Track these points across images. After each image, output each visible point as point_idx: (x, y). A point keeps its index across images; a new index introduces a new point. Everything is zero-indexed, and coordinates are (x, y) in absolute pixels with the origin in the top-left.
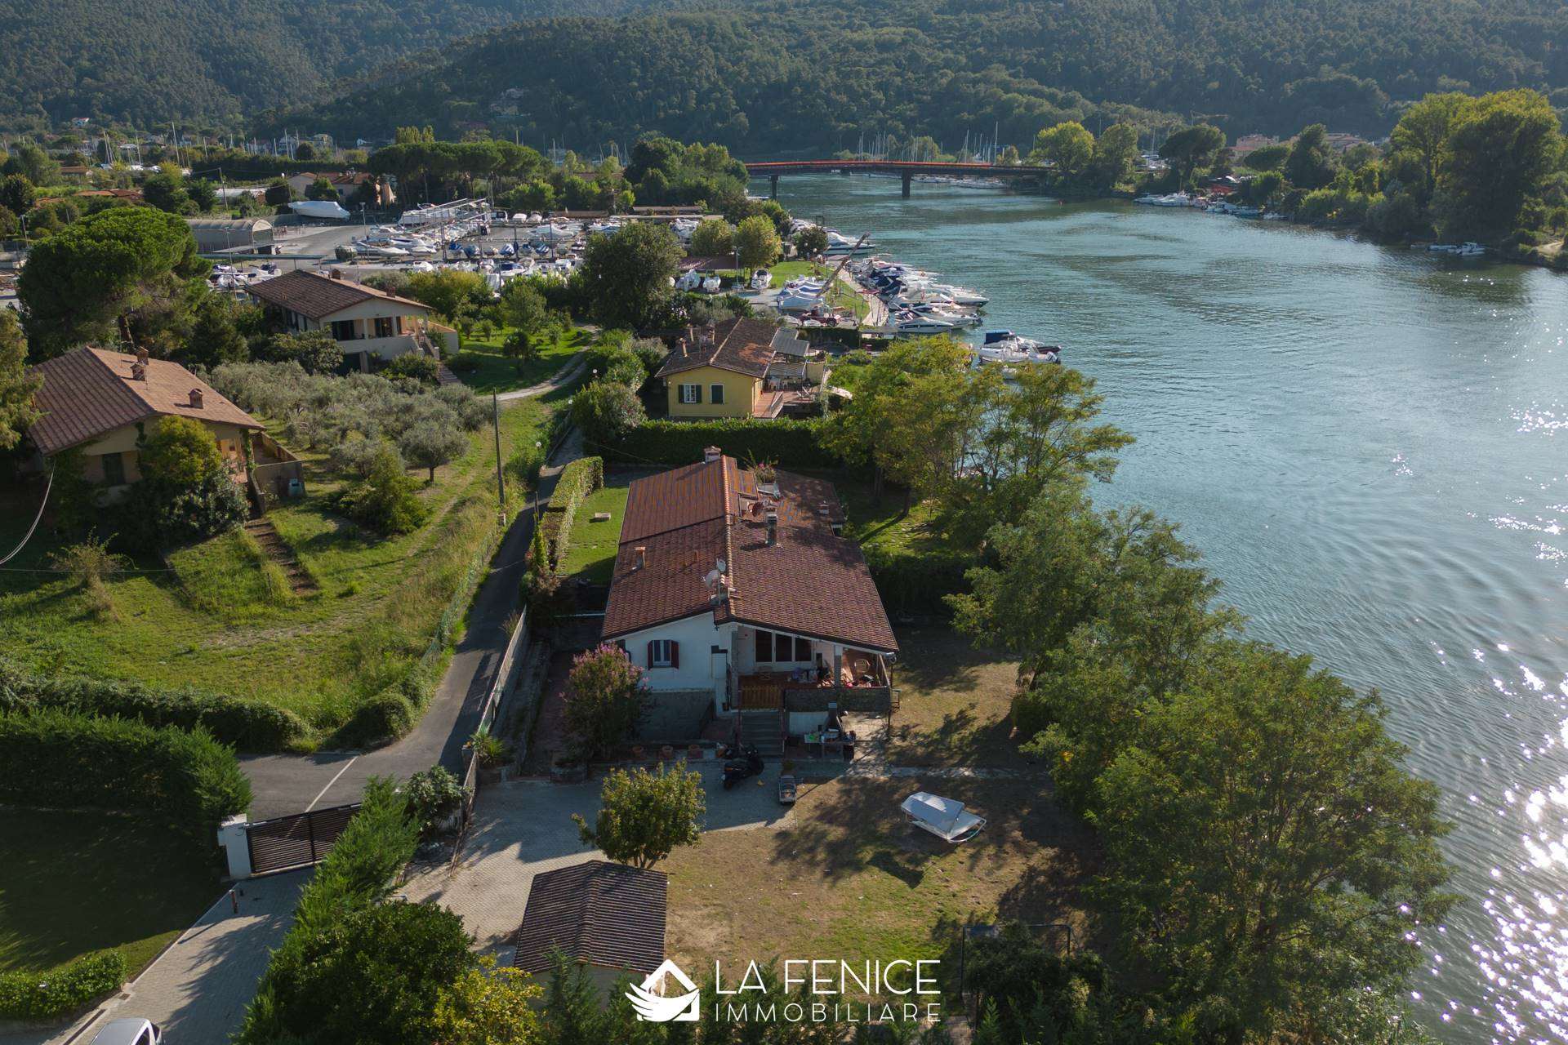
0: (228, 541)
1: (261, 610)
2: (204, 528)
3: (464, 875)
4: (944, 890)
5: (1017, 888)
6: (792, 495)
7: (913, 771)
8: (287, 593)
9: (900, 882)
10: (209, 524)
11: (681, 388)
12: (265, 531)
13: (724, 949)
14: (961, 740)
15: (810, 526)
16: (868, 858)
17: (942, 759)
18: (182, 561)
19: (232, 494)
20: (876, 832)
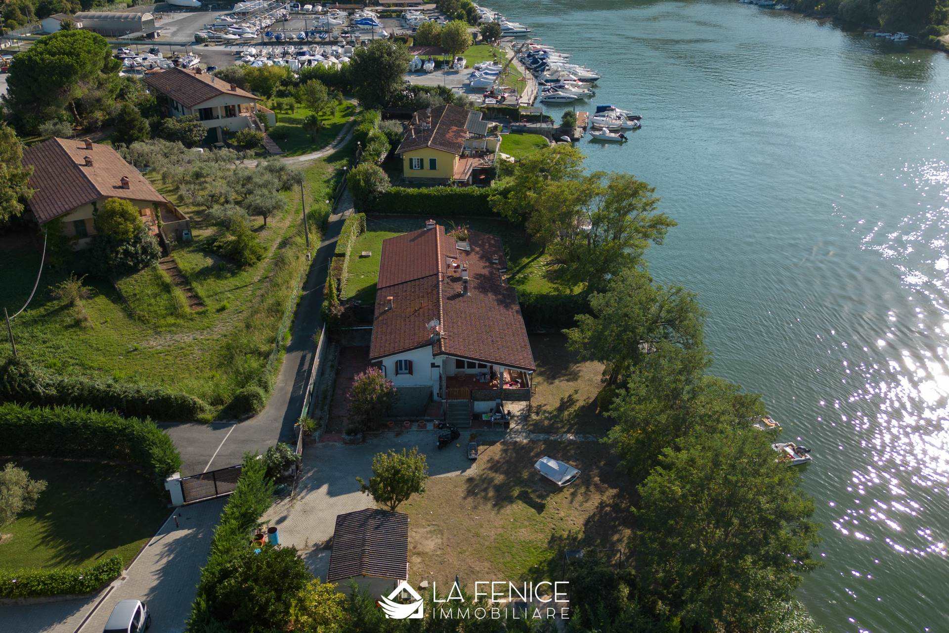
0: (151, 273)
1: (173, 322)
2: (136, 265)
3: (298, 505)
4: (556, 516)
5: (594, 515)
6: (478, 249)
7: (542, 437)
8: (188, 310)
9: (533, 510)
10: (139, 262)
11: (411, 160)
12: (171, 265)
13: (438, 553)
14: (569, 415)
15: (487, 273)
16: (516, 495)
17: (558, 428)
18: (126, 285)
19: (151, 243)
20: (521, 477)
